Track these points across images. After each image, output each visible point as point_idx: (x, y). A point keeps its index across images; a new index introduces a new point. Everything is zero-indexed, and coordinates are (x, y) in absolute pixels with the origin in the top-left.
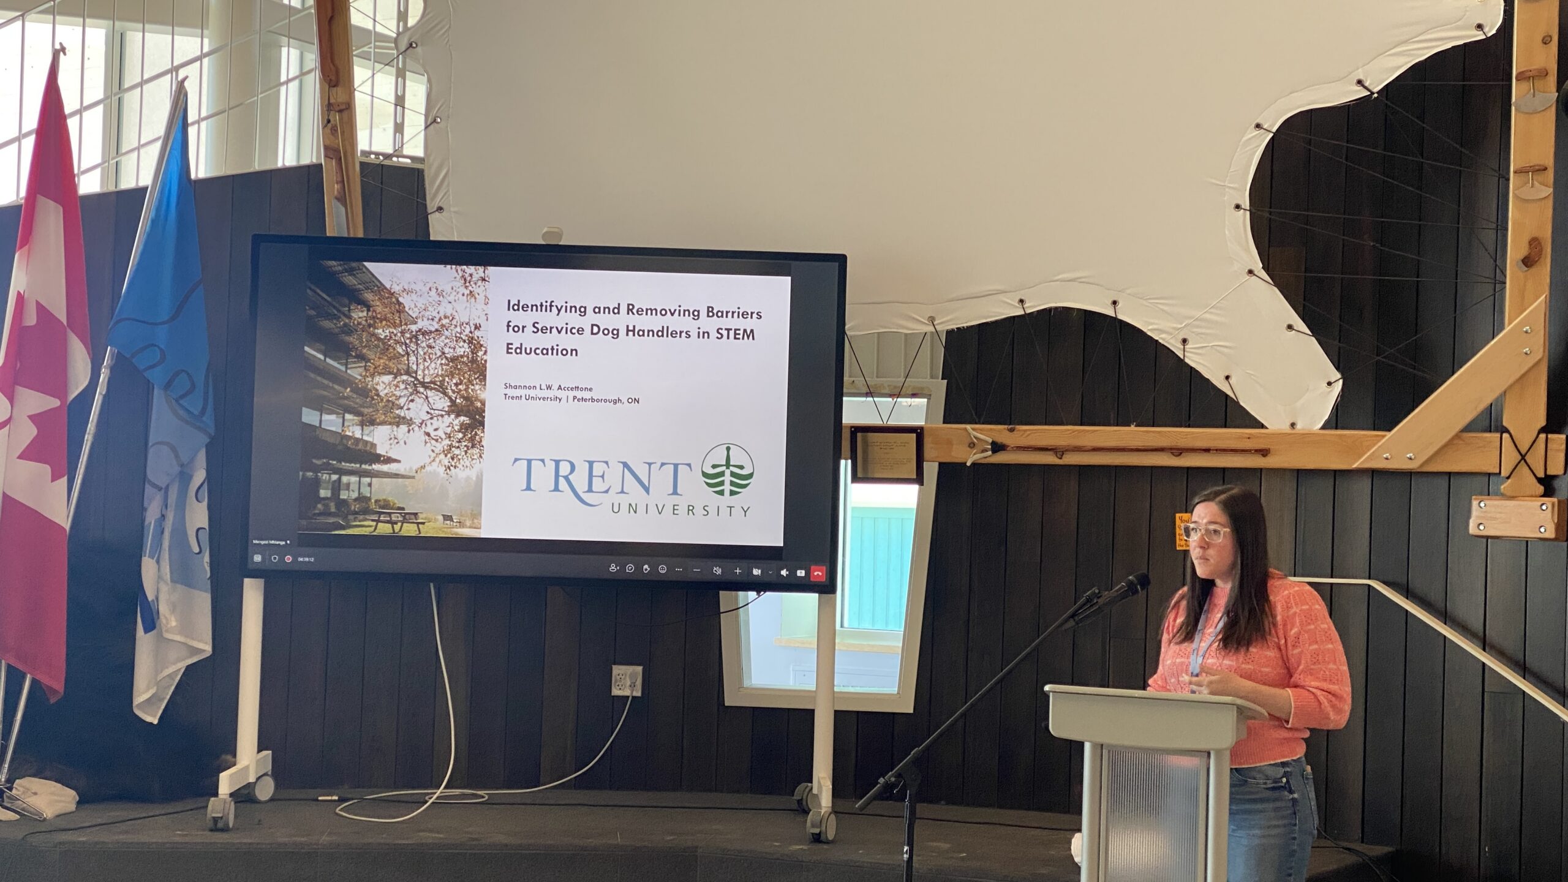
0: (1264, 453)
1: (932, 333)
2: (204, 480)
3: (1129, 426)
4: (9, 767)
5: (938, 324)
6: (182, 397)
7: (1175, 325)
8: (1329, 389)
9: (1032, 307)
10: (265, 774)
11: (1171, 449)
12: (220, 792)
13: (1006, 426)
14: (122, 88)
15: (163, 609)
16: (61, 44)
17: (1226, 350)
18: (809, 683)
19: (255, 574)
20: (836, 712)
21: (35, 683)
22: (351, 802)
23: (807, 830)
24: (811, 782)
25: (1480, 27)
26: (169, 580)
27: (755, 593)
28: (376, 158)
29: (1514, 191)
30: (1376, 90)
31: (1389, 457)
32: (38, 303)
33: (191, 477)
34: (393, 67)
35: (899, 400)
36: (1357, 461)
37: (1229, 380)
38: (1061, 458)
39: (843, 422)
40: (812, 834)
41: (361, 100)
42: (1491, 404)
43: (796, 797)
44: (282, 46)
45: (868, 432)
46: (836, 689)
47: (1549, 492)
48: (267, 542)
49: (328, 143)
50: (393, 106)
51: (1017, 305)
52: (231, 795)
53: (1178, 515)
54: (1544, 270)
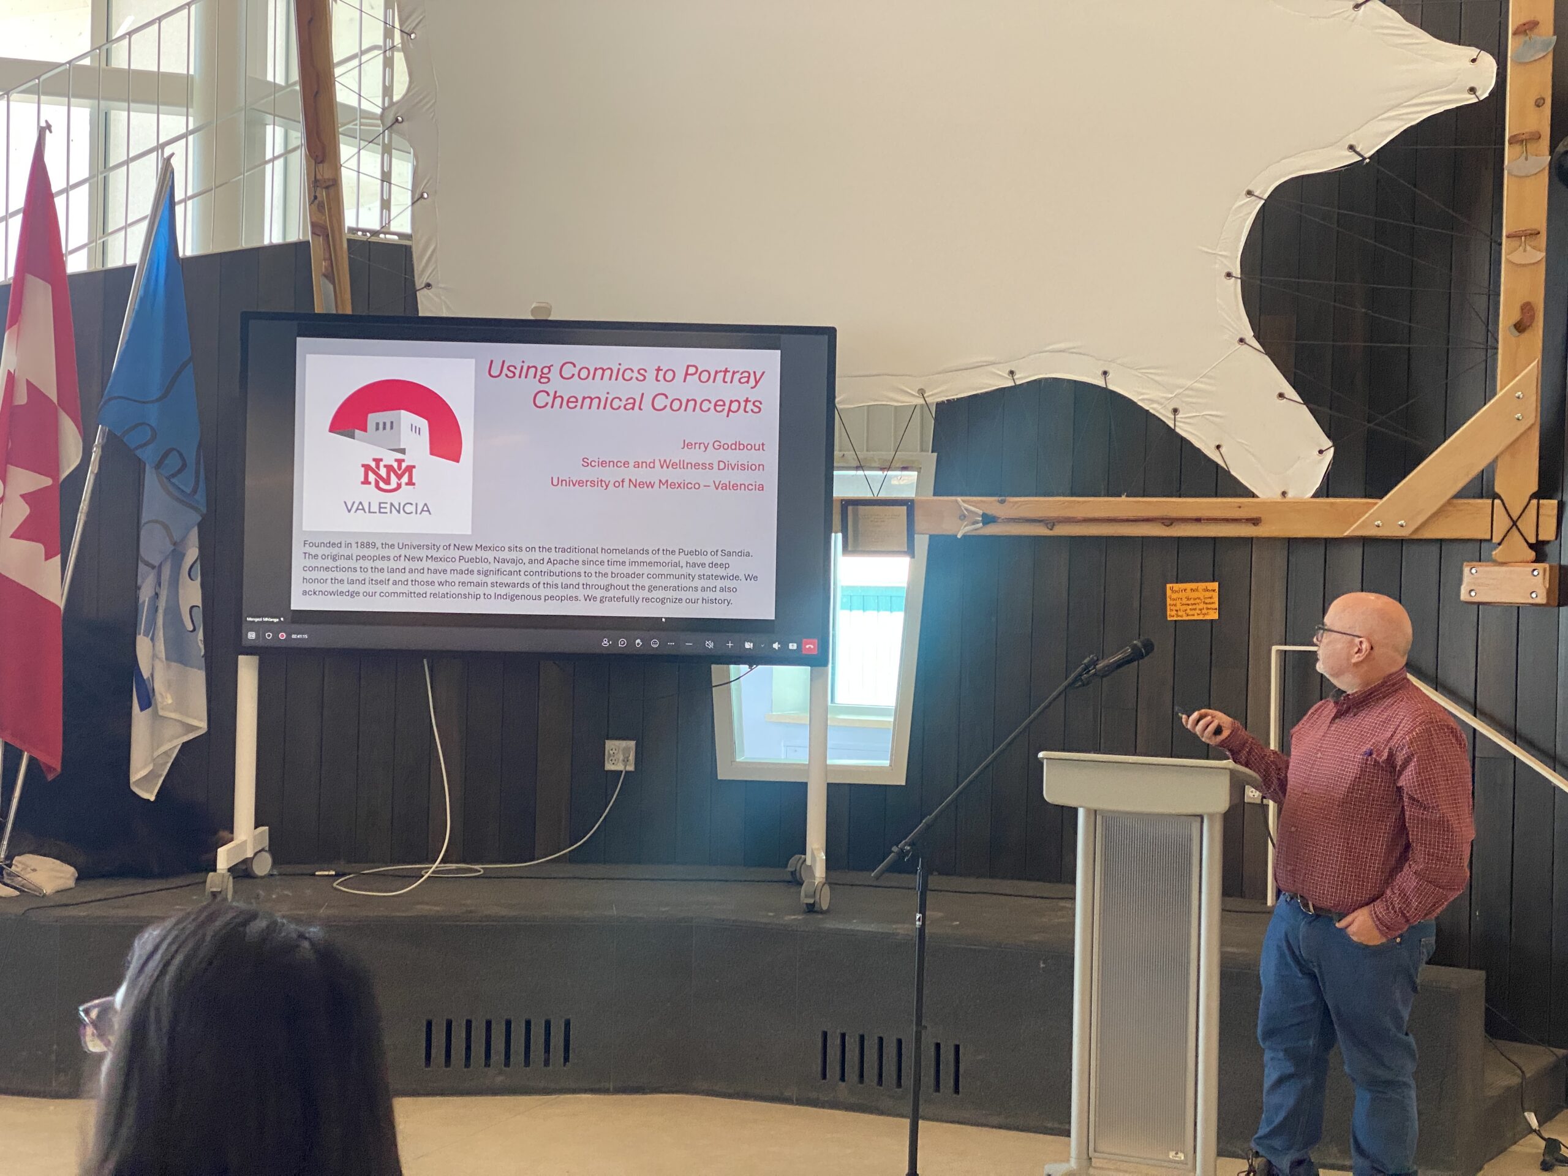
0: (1255, 522)
1: (922, 406)
2: (197, 559)
3: (1120, 496)
4: (9, 845)
5: (928, 396)
6: (173, 476)
7: (1165, 395)
8: (1321, 457)
9: (1022, 378)
10: (263, 850)
11: (1163, 519)
12: (218, 867)
13: (996, 498)
14: (107, 167)
15: (159, 686)
16: (46, 122)
17: (1217, 420)
18: (801, 757)
19: (250, 651)
20: (829, 785)
21: (31, 760)
22: (348, 877)
23: (802, 899)
24: (805, 854)
25: (1472, 90)
26: (164, 657)
27: (747, 666)
28: (363, 235)
29: (1507, 254)
30: (1367, 155)
31: (1381, 525)
32: (28, 382)
33: (183, 555)
34: (379, 145)
35: (890, 473)
36: (1347, 530)
37: (1223, 450)
38: (1051, 530)
39: (834, 495)
40: (807, 904)
41: (347, 177)
42: (1483, 471)
43: (790, 869)
44: (266, 124)
45: (857, 505)
46: (829, 762)
47: (1540, 558)
48: (261, 619)
49: (313, 220)
50: (379, 182)
51: (1007, 376)
52: (230, 870)
53: (1168, 586)
54: (1536, 335)
